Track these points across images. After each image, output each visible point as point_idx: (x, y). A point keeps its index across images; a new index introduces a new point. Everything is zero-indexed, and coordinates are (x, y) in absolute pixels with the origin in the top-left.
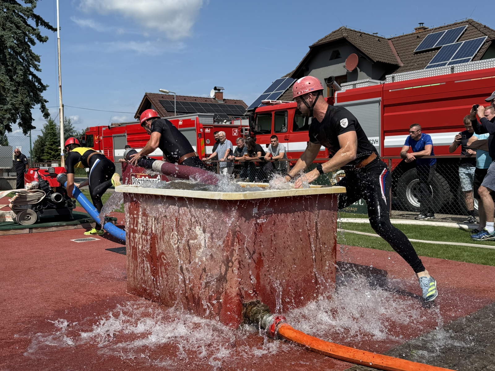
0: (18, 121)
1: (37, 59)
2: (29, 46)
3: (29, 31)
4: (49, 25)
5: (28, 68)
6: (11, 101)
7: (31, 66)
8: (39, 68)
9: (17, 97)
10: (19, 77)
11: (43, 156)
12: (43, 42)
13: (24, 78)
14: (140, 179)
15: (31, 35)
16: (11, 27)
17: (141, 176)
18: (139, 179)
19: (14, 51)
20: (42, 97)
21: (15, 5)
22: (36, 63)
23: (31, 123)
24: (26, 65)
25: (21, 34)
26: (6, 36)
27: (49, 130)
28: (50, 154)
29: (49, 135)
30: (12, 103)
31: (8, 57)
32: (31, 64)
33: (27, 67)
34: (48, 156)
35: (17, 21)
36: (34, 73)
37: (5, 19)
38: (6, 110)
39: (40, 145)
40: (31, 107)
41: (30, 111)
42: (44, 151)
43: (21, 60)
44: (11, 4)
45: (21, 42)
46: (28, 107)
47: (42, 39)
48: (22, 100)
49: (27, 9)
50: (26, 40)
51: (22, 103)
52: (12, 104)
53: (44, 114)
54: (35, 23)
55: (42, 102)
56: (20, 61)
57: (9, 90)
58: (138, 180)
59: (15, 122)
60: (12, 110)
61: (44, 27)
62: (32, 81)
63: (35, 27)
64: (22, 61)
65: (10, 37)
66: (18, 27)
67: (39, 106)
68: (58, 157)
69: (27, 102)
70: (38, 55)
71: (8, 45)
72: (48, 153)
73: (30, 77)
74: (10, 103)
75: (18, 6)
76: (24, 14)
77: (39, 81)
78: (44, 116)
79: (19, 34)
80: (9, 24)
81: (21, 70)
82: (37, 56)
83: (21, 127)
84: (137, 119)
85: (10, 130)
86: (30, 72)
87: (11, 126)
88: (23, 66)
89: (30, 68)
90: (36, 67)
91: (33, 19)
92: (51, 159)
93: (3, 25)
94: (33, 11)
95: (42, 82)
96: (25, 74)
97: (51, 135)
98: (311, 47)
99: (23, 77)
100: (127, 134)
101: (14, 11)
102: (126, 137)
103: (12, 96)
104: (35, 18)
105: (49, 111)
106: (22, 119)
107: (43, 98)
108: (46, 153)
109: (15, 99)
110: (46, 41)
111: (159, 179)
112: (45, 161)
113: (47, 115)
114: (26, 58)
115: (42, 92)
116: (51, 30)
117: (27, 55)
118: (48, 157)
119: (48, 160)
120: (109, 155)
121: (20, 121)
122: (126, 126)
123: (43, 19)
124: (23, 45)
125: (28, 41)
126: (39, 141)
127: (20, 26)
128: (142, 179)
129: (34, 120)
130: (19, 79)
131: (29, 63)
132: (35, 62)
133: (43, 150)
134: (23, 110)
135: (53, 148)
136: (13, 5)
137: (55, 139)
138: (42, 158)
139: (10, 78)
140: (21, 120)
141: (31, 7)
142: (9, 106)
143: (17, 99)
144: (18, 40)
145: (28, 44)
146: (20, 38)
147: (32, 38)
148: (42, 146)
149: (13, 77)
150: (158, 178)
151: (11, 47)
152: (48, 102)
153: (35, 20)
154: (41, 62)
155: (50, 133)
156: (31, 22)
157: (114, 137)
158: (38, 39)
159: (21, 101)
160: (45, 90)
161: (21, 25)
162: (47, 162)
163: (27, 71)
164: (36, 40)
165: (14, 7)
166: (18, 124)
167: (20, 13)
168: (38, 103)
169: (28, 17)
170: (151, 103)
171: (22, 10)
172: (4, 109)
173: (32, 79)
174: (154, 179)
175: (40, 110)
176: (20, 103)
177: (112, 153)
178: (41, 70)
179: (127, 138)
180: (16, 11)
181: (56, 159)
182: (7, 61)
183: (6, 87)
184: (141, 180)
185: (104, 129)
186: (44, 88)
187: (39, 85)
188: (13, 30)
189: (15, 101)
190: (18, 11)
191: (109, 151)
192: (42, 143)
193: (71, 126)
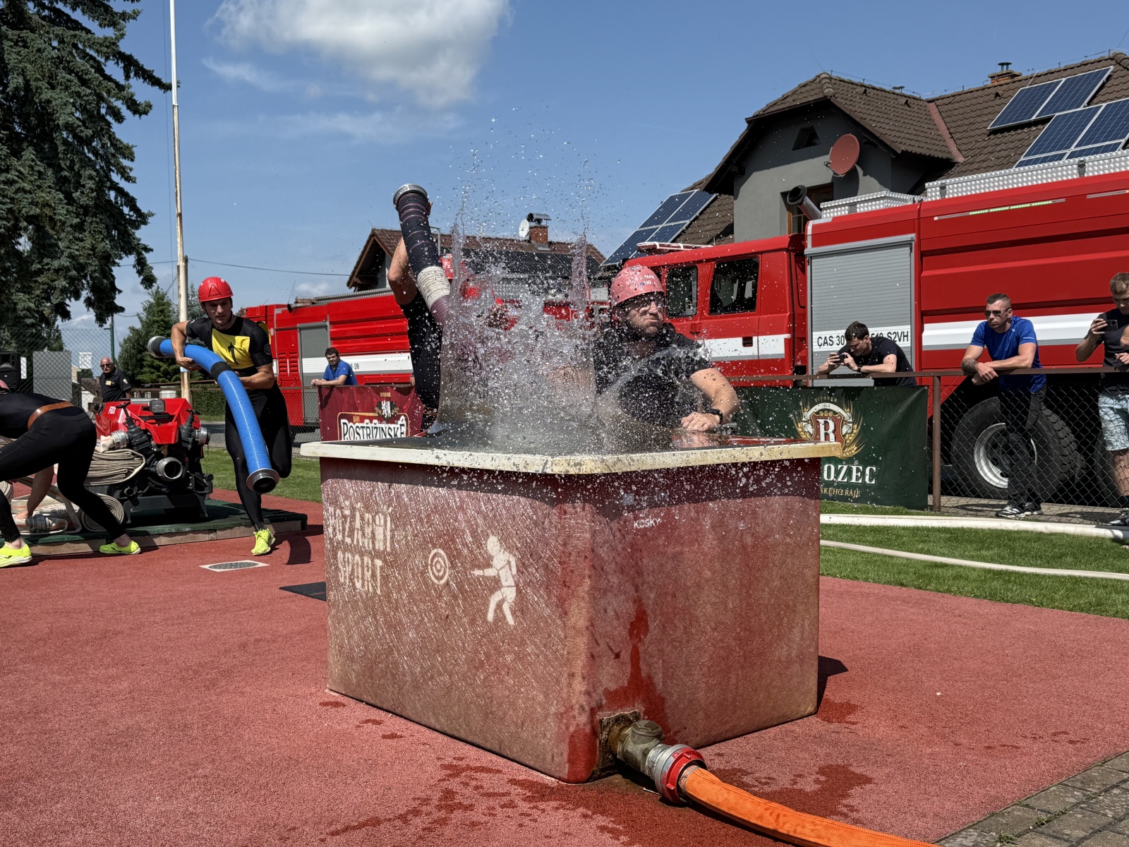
0: (85, 294)
1: (127, 152)
2: (109, 124)
3: (109, 92)
4: (154, 77)
5: (106, 174)
6: (68, 250)
7: (113, 168)
8: (132, 174)
9: (82, 240)
10: (88, 195)
11: (142, 373)
12: (140, 115)
13: (97, 198)
14: (360, 425)
15: (113, 100)
16: (68, 81)
17: (362, 419)
18: (357, 424)
19: (75, 136)
20: (139, 240)
21: (77, 32)
22: (125, 162)
23: (114, 298)
24: (102, 167)
25: (91, 98)
26: (57, 102)
27: (154, 316)
28: (158, 368)
29: (156, 326)
30: (70, 253)
31: (61, 148)
32: (114, 166)
33: (104, 171)
34: (152, 373)
35: (83, 68)
36: (120, 185)
37: (55, 63)
38: (57, 271)
39: (134, 349)
40: (114, 264)
41: (112, 271)
42: (145, 363)
43: (90, 155)
44: (68, 28)
45: (91, 116)
46: (107, 261)
47: (137, 108)
48: (93, 246)
49: (105, 41)
50: (103, 111)
51: (94, 255)
52: (71, 256)
53: (142, 277)
54: (122, 71)
55: (139, 251)
56: (88, 157)
57: (64, 223)
58: (354, 427)
59: (77, 297)
60: (70, 270)
61: (141, 80)
62: (117, 203)
63: (121, 80)
64: (93, 158)
65: (65, 104)
66: (84, 82)
67: (131, 259)
68: (174, 377)
69: (104, 252)
70: (130, 145)
71: (61, 122)
72: (152, 366)
73: (112, 194)
74: (66, 254)
75: (83, 34)
76: (98, 51)
77: (131, 202)
78: (142, 283)
79: (87, 96)
80: (64, 74)
81: (91, 178)
82: (128, 147)
83: (90, 309)
84: (353, 288)
85: (66, 315)
86: (112, 182)
87: (68, 305)
88: (96, 170)
89: (112, 173)
90: (124, 173)
91: (117, 63)
92: (161, 380)
93: (51, 77)
94: (117, 46)
95: (139, 204)
96: (99, 188)
97: (159, 327)
98: (749, 121)
99: (95, 194)
100: (331, 323)
101: (75, 46)
102: (329, 328)
103: (71, 237)
104: (123, 61)
105: (154, 272)
106: (94, 289)
107: (141, 242)
108: (149, 366)
109: (77, 245)
110: (146, 113)
111: (403, 425)
112: (147, 385)
113: (149, 281)
114: (101, 152)
115: (137, 228)
116: (157, 87)
117: (103, 146)
118: (154, 377)
119: (152, 382)
120: (291, 371)
121: (90, 295)
122: (329, 304)
123: (141, 63)
124: (95, 122)
125: (107, 113)
126: (133, 340)
127: (89, 80)
128: (364, 425)
129: (120, 291)
130: (86, 199)
131: (108, 163)
132: (121, 160)
133: (142, 360)
134: (95, 271)
136: (72, 32)
138: (140, 377)
139: (65, 198)
140: (91, 291)
141: (114, 37)
142: (64, 261)
143: (81, 244)
144: (84, 110)
145: (107, 120)
146: (88, 107)
147: (115, 107)
148: (140, 352)
149: (74, 195)
150: (400, 422)
151: (69, 127)
152: (152, 250)
153: (121, 65)
154: (136, 159)
155: (157, 322)
156: (114, 70)
157: (301, 329)
158: (128, 108)
159: (91, 250)
160: (145, 223)
161: (90, 76)
162: (151, 387)
163: (104, 181)
164: (125, 111)
165: (75, 36)
166: (85, 301)
167: (88, 50)
168: (128, 253)
169: (107, 59)
170: (384, 253)
171: (93, 43)
172: (53, 268)
173: (116, 198)
174: (392, 426)
175: (135, 270)
176: (89, 254)
177: (297, 366)
178: (135, 178)
179: (331, 333)
180: (80, 46)
181: (170, 380)
182: (60, 159)
183: (57, 217)
184: (363, 427)
185: (277, 311)
186: (142, 219)
187: (132, 213)
188: (73, 89)
189: (77, 250)
190: (85, 46)
191: (290, 362)
192: (139, 344)
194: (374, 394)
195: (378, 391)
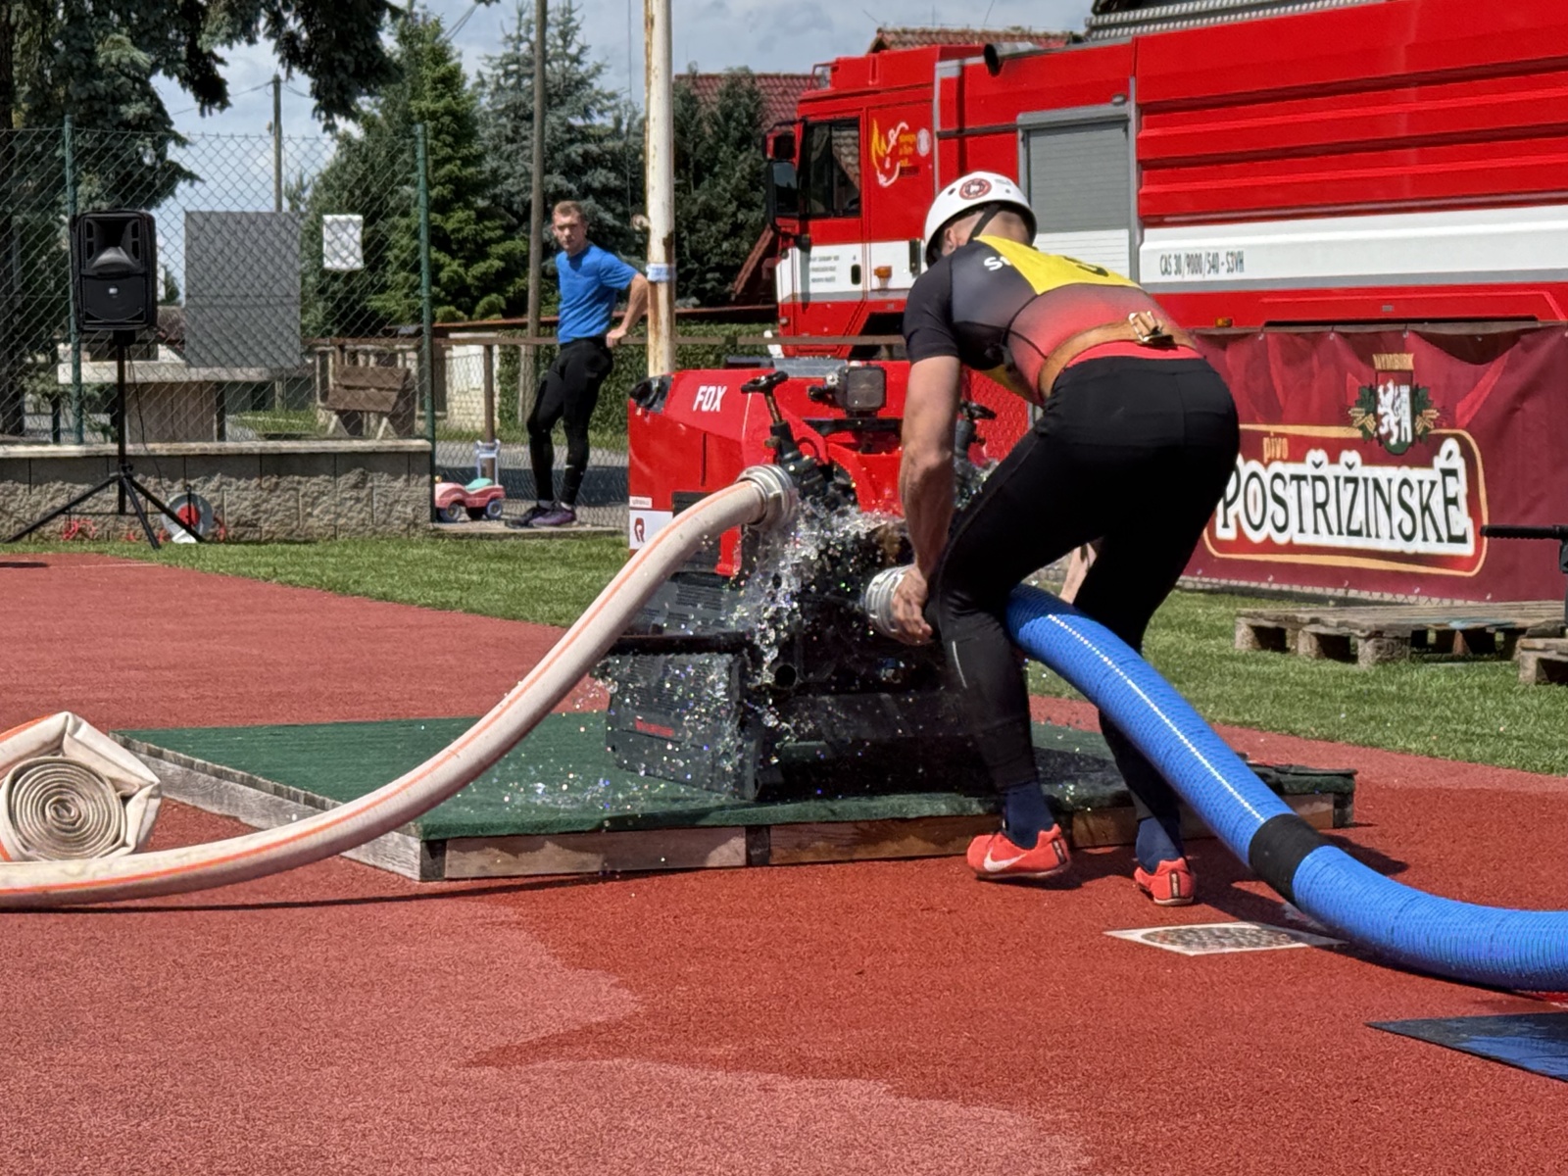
11: (383, 288)
14: (1289, 469)
17: (1298, 449)
18: (1277, 467)
42: (390, 255)
58: (1266, 476)
68: (483, 303)
97: (437, 133)
100: (1143, 109)
102: (1133, 125)
111: (1453, 473)
122: (1137, 40)
128: (1306, 469)
135: (450, 226)
137: (467, 162)
138: (375, 302)
150: (1440, 462)
155: (433, 115)
157: (1030, 131)
174: (1415, 474)
179: (1141, 142)
181: (469, 312)
184: (1299, 478)
185: (945, 70)
193: (576, 59)
194: (1349, 359)
195: (1366, 349)
